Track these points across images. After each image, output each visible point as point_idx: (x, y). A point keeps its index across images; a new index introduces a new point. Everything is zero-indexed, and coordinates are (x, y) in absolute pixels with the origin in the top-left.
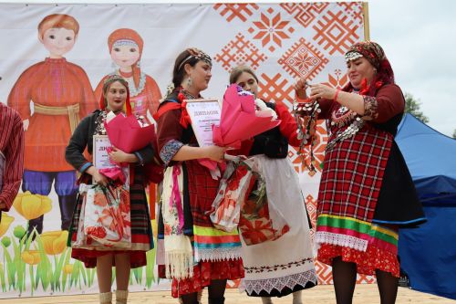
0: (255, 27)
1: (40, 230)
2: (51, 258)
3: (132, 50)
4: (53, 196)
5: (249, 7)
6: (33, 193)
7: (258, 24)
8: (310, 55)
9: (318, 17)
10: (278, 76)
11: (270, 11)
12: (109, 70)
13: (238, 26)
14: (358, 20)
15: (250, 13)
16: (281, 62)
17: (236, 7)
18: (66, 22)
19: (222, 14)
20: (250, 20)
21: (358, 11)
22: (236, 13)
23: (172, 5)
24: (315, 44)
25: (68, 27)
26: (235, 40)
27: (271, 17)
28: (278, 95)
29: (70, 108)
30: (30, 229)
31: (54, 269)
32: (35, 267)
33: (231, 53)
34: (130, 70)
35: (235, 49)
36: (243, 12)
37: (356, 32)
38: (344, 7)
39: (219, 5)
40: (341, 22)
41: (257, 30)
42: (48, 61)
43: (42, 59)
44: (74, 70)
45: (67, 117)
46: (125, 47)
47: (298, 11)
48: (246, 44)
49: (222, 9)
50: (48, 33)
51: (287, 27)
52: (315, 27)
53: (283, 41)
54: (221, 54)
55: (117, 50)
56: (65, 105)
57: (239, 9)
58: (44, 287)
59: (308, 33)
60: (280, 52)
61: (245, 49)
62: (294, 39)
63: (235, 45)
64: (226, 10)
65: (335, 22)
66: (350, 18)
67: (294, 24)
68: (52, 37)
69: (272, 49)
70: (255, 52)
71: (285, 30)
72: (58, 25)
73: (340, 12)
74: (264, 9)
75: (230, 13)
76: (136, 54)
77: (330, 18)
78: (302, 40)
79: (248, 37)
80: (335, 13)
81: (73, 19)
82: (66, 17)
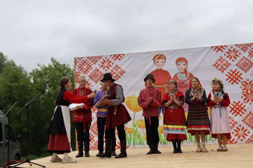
0: (226, 53)
3: (184, 65)
5: (224, 47)
7: (227, 52)
8: (247, 62)
9: (250, 48)
10: (236, 70)
11: (232, 47)
12: (177, 72)
13: (220, 54)
15: (224, 49)
16: (237, 65)
17: (219, 47)
18: (162, 57)
19: (214, 50)
20: (225, 51)
22: (219, 49)
23: (197, 48)
24: (249, 58)
25: (162, 59)
26: (220, 59)
27: (232, 50)
28: (236, 77)
29: (165, 85)
33: (218, 63)
34: (184, 71)
35: (220, 62)
36: (222, 49)
41: (227, 55)
42: (157, 70)
43: (155, 69)
44: (165, 72)
45: (164, 88)
46: (182, 64)
47: (242, 47)
48: (224, 60)
49: (214, 48)
51: (238, 53)
52: (249, 52)
53: (237, 58)
54: (215, 64)
55: (179, 65)
56: (163, 84)
59: (246, 54)
60: (236, 62)
62: (241, 56)
63: (220, 60)
64: (216, 48)
67: (241, 52)
68: (158, 62)
69: (233, 61)
70: (227, 62)
71: (238, 54)
72: (159, 58)
74: (229, 47)
76: (185, 66)
78: (244, 57)
79: (224, 57)
81: (164, 56)
82: (161, 55)
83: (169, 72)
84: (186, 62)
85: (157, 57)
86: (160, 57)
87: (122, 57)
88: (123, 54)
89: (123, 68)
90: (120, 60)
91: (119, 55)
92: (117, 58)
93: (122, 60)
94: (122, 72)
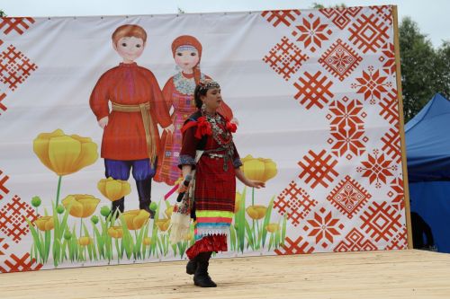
0: (297, 30)
1: (122, 209)
2: (132, 233)
3: (193, 54)
4: (132, 181)
5: (292, 13)
6: (115, 179)
7: (301, 28)
8: (346, 54)
9: (353, 20)
10: (319, 73)
11: (311, 16)
12: (173, 72)
13: (284, 31)
14: (388, 21)
15: (293, 19)
16: (321, 61)
17: (281, 14)
18: (136, 31)
19: (269, 20)
20: (294, 24)
21: (388, 13)
22: (281, 19)
23: (225, 14)
24: (350, 44)
25: (137, 36)
26: (281, 43)
27: (312, 21)
28: (319, 90)
29: (142, 106)
30: (114, 209)
31: (135, 242)
32: (120, 240)
33: (277, 55)
34: (191, 72)
35: (281, 51)
36: (287, 18)
37: (387, 32)
38: (376, 10)
39: (266, 12)
40: (373, 24)
41: (300, 34)
42: (122, 66)
44: (144, 73)
45: (139, 114)
46: (187, 52)
47: (335, 15)
48: (290, 46)
49: (268, 16)
50: (121, 41)
51: (327, 29)
52: (350, 29)
53: (323, 42)
54: (269, 55)
55: (180, 55)
56: (138, 103)
57: (284, 16)
58: (128, 256)
59: (344, 35)
60: (320, 53)
61: (290, 51)
62: (332, 40)
63: (281, 47)
64: (273, 16)
65: (368, 24)
66: (381, 20)
67: (333, 28)
68: (124, 45)
69: (313, 50)
70: (298, 53)
71: (324, 32)
72: (129, 35)
73: (373, 15)
74: (305, 15)
75: (276, 19)
76: (196, 57)
77: (364, 21)
78: (339, 41)
79: (293, 39)
80: (368, 16)
81: (141, 28)
82: (135, 27)
83: (153, 72)
84: (198, 47)
85: (123, 32)
86: (130, 31)
87: (27, 27)
88: (29, 19)
89: (31, 55)
90: (21, 32)
91: (19, 20)
92: (13, 26)
93: (28, 34)
94: (26, 67)
